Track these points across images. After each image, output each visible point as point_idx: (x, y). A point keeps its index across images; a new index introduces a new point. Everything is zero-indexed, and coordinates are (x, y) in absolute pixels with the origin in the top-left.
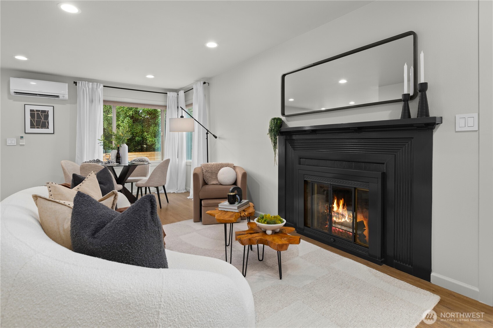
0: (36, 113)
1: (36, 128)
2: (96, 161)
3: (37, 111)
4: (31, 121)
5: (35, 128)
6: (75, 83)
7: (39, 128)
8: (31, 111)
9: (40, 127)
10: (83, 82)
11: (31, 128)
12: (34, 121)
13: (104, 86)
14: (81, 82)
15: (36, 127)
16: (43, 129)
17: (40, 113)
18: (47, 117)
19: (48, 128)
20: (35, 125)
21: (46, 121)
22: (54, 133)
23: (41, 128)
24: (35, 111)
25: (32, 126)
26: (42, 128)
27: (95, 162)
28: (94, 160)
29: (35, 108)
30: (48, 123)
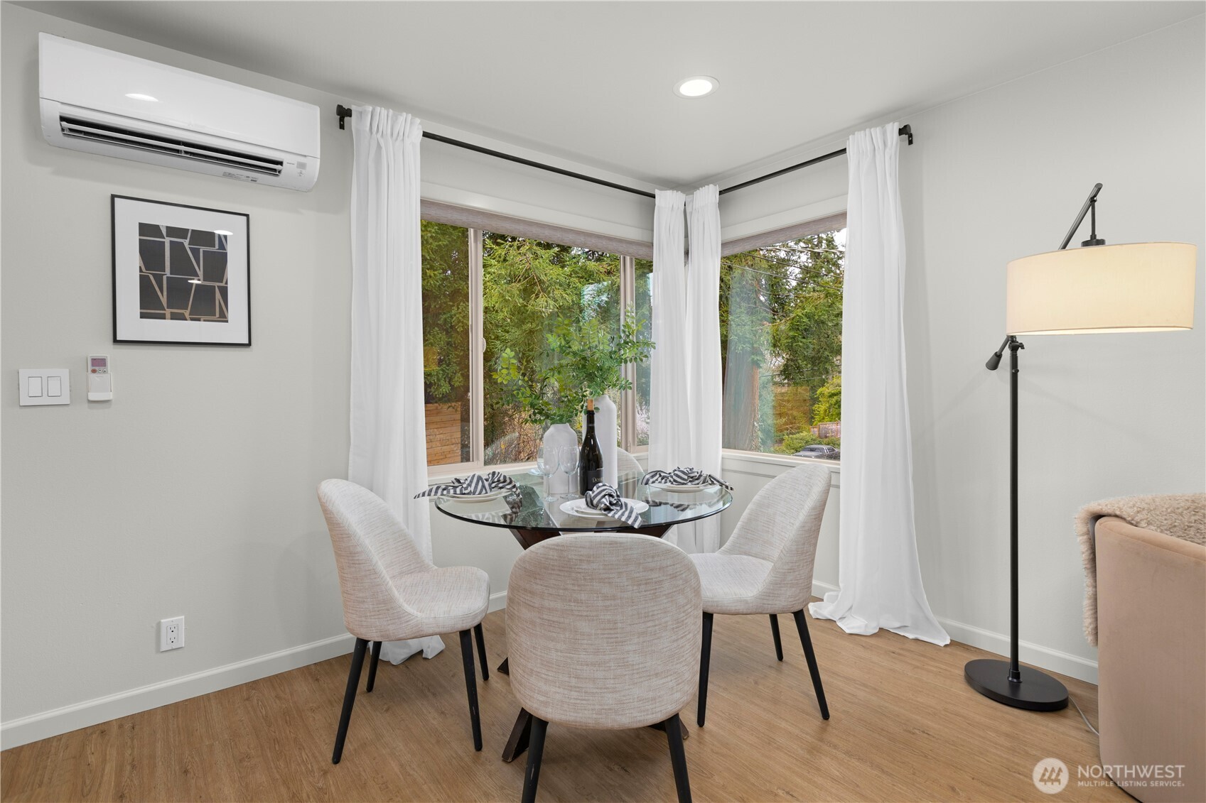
0: (167, 241)
1: (168, 315)
2: (486, 484)
3: (172, 231)
4: (144, 282)
5: (163, 317)
6: (344, 113)
7: (181, 317)
8: (145, 229)
9: (187, 313)
10: (378, 109)
11: (143, 316)
12: (159, 279)
13: (426, 135)
14: (370, 108)
15: (168, 312)
16: (202, 323)
17: (186, 243)
18: (217, 265)
19: (223, 318)
20: (164, 300)
21: (216, 284)
22: (249, 344)
23: (192, 319)
24: (164, 231)
25: (150, 306)
26: (199, 320)
27: (483, 486)
28: (480, 478)
29: (164, 218)
30: (224, 292)
